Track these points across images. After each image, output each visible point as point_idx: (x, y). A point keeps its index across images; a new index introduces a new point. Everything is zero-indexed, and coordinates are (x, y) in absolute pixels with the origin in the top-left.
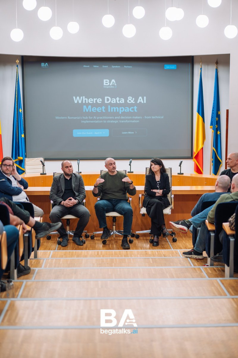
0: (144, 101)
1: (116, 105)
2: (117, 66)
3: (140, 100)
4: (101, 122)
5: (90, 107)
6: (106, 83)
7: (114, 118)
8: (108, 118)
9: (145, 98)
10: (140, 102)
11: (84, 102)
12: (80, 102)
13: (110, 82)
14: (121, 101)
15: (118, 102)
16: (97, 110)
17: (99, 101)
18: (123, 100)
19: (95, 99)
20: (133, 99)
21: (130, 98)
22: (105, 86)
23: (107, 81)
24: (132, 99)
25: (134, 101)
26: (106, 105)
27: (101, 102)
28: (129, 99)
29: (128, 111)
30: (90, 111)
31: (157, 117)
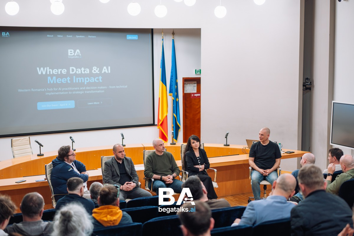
0: (108, 71)
1: (81, 75)
2: (82, 36)
3: (105, 70)
4: (67, 93)
5: (54, 78)
6: (71, 54)
7: (80, 88)
8: (74, 89)
9: (109, 67)
10: (104, 72)
11: (48, 73)
12: (44, 73)
13: (75, 52)
14: (86, 72)
15: (83, 72)
16: (62, 81)
17: (64, 71)
18: (88, 70)
19: (59, 70)
20: (98, 69)
21: (95, 68)
22: (70, 56)
23: (71, 51)
24: (97, 69)
25: (98, 71)
26: (71, 76)
27: (66, 73)
28: (94, 69)
29: (93, 81)
30: (55, 82)
31: (122, 87)
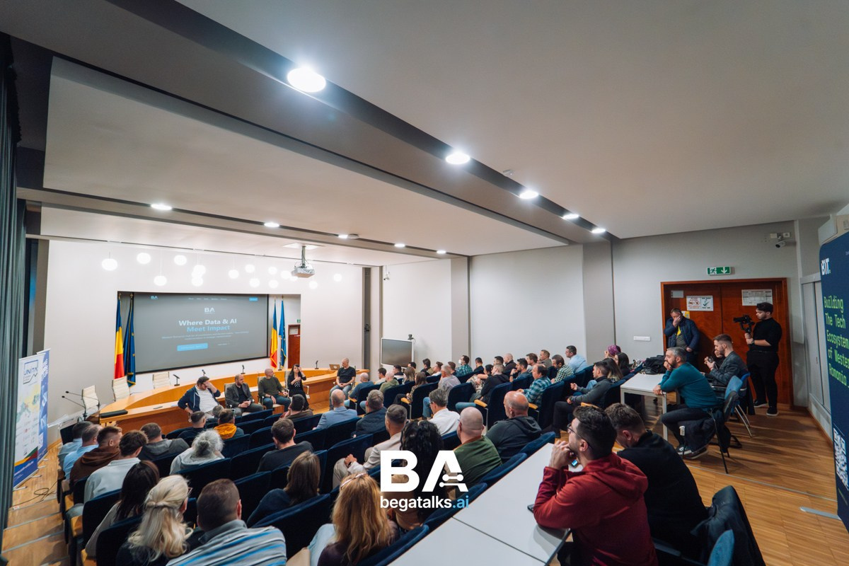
1: (214, 326)
2: (216, 298)
3: (232, 321)
4: (202, 338)
5: (192, 328)
6: (206, 311)
7: (212, 334)
8: (207, 335)
9: (236, 320)
11: (188, 325)
12: (184, 324)
13: (210, 310)
14: (217, 323)
16: (198, 330)
17: (201, 323)
19: (197, 322)
21: (225, 320)
22: (206, 313)
23: (207, 309)
25: (227, 323)
26: (206, 326)
29: (223, 329)
30: (193, 331)
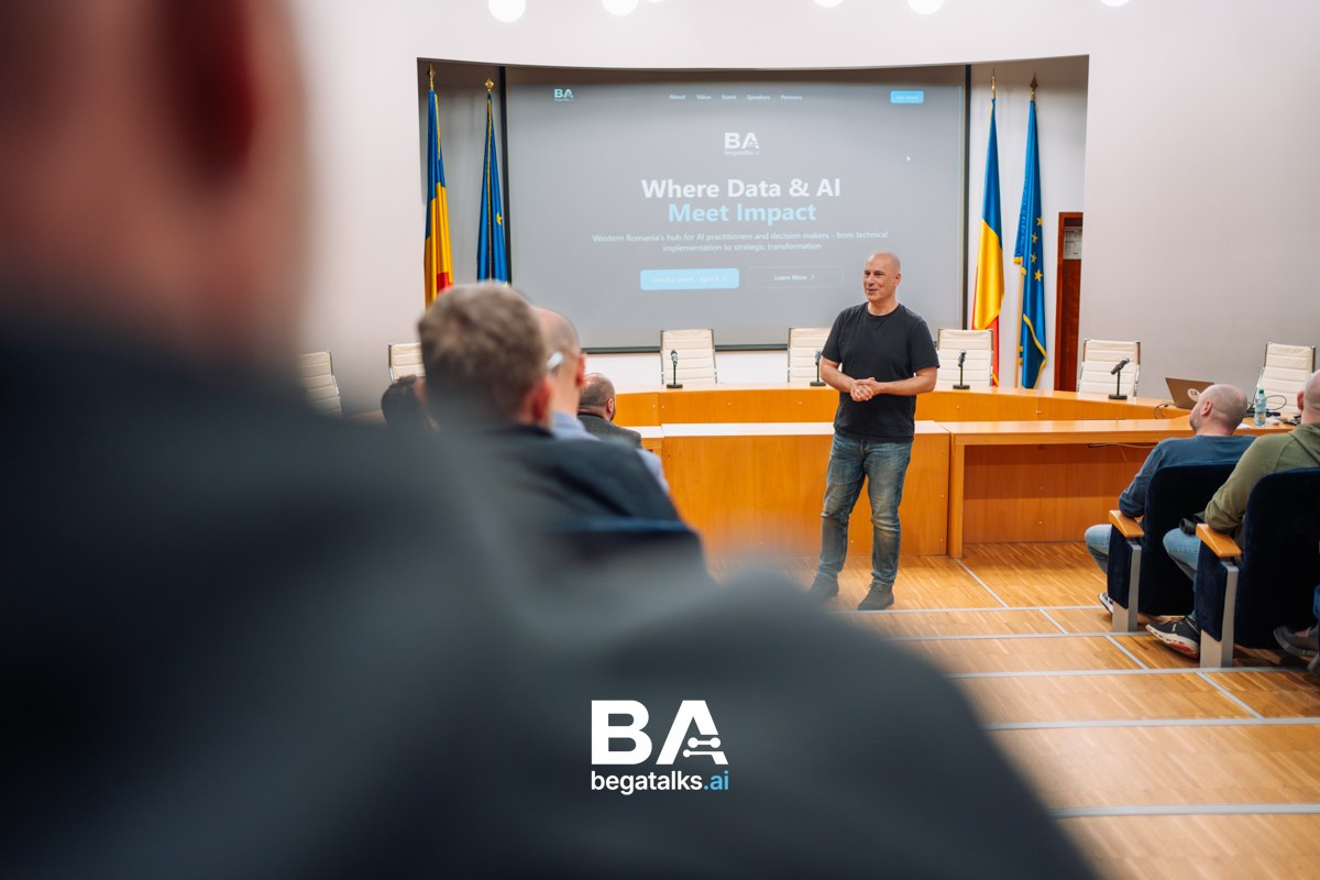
0: (834, 192)
1: (758, 202)
2: (763, 95)
3: (825, 187)
4: (718, 248)
5: (686, 207)
6: (731, 144)
7: (753, 237)
8: (737, 237)
9: (837, 181)
10: (823, 194)
11: (671, 195)
12: (660, 195)
13: (742, 141)
14: (770, 192)
15: (764, 194)
16: (706, 219)
17: (713, 191)
18: (778, 188)
19: (700, 188)
20: (806, 185)
21: (796, 184)
22: (729, 150)
23: (733, 138)
24: (802, 186)
25: (807, 192)
26: (732, 203)
27: (716, 195)
28: (794, 186)
30: (688, 219)
31: (871, 235)
